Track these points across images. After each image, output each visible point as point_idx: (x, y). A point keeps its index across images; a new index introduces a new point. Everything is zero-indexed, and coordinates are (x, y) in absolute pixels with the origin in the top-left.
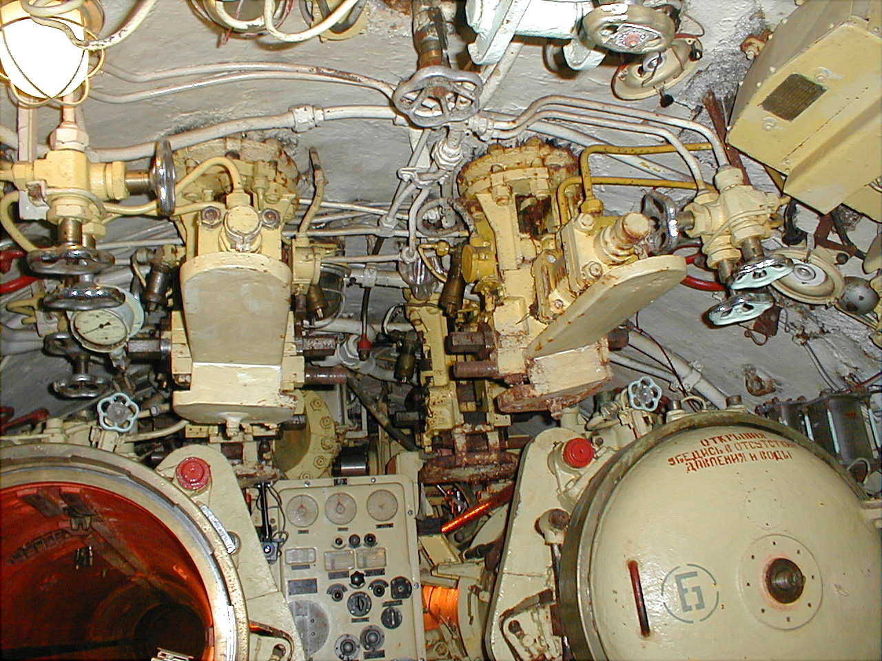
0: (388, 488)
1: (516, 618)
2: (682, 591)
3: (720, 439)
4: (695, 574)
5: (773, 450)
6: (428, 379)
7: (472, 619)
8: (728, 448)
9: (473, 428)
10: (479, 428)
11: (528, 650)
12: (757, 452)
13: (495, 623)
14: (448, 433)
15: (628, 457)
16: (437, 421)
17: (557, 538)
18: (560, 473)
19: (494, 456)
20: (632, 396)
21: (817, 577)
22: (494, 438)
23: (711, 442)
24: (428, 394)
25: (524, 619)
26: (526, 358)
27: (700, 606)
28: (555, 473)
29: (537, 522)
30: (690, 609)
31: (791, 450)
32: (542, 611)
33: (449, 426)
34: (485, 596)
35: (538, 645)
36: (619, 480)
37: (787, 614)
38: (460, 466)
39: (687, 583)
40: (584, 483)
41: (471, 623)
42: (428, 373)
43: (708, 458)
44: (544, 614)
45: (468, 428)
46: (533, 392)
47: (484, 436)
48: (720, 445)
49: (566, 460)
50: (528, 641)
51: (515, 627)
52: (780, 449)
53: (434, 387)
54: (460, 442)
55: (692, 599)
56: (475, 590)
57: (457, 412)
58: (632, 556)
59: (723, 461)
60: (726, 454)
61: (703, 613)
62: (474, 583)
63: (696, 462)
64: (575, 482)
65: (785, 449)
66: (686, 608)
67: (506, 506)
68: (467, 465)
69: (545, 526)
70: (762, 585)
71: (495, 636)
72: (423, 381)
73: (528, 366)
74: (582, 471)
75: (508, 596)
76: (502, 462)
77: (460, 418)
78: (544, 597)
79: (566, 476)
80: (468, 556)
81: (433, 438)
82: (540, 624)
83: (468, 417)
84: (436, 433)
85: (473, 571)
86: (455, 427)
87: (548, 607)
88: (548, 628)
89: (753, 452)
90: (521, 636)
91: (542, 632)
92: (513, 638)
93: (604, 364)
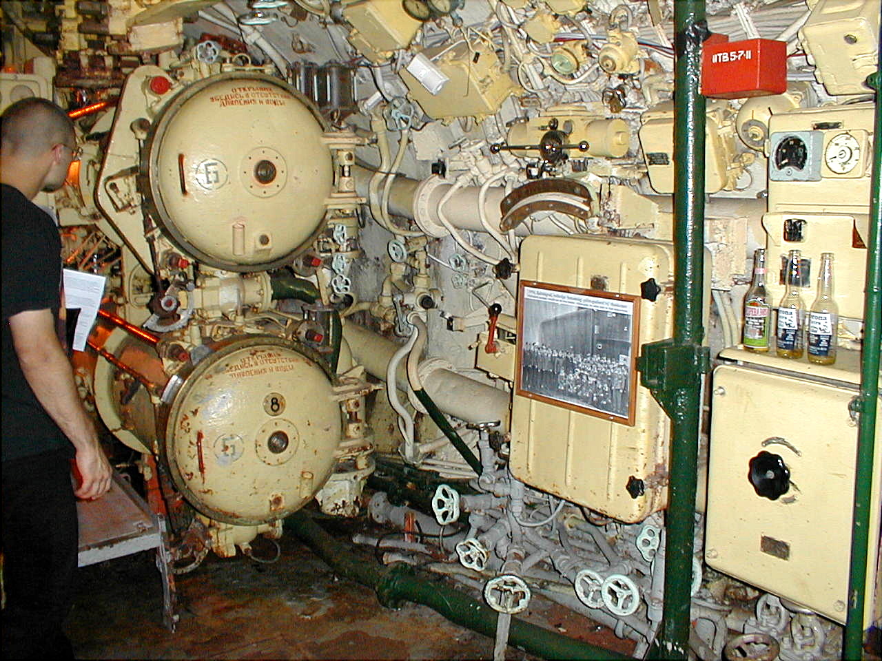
0: (27, 84)
1: (114, 181)
2: (208, 173)
3: (244, 89)
4: (215, 164)
5: (274, 99)
6: (61, 12)
7: (89, 182)
8: (247, 95)
9: (94, 53)
10: (99, 52)
11: (121, 200)
12: (264, 99)
13: (101, 183)
14: (76, 53)
15: (188, 93)
16: (67, 44)
17: (143, 136)
18: (149, 96)
19: (108, 74)
20: (199, 53)
21: (285, 172)
22: (109, 61)
23: (238, 91)
24: (61, 24)
25: (119, 182)
26: (127, 26)
27: (217, 181)
28: (145, 94)
29: (132, 124)
30: (211, 182)
31: (286, 100)
32: (130, 178)
33: (76, 48)
34: (98, 166)
35: (127, 198)
36: (181, 106)
37: (264, 190)
38: (83, 78)
39: (211, 168)
40: (162, 104)
41: (88, 184)
42: (61, 7)
43: (234, 100)
44: (132, 180)
45: (90, 52)
46: (130, 48)
47: (102, 58)
48: (243, 93)
49: (152, 89)
50: (121, 195)
51: (114, 186)
52: (279, 98)
53: (65, 18)
54: (84, 62)
55: (212, 177)
56: (93, 163)
57: (83, 40)
58: (181, 151)
59: (242, 102)
60: (245, 99)
61: (218, 185)
62: (92, 158)
63: (227, 101)
64: (157, 102)
65: (282, 100)
66: (209, 182)
67: (114, 109)
68: (89, 78)
69: (135, 127)
70: (253, 174)
71: (101, 191)
72: (57, 13)
73: (128, 32)
74: (162, 96)
75: (111, 168)
76: (114, 78)
77: (85, 45)
78: (133, 170)
79: (152, 98)
80: (88, 139)
81: (64, 55)
82: (129, 186)
83: (91, 44)
84: (67, 52)
85: (91, 150)
86: (80, 50)
87: (134, 176)
88: (134, 188)
89: (261, 99)
90: (117, 191)
91: (130, 191)
92: (112, 193)
93: (178, 34)
